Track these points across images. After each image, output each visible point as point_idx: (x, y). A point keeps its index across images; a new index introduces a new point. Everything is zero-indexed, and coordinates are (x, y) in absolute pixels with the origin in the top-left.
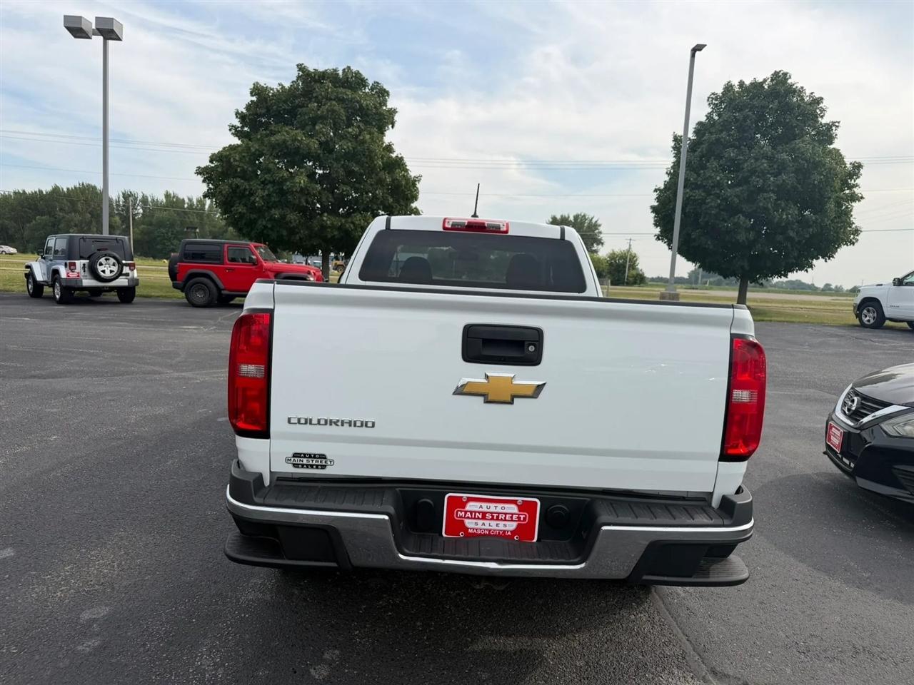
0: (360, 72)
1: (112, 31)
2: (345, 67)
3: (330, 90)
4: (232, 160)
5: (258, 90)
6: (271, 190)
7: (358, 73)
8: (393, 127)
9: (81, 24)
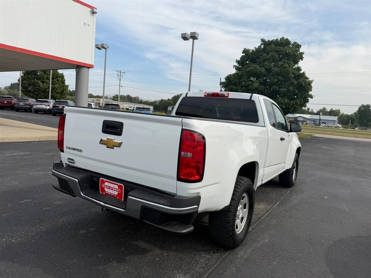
0: (288, 39)
1: (195, 37)
2: (281, 37)
3: (273, 48)
4: (231, 79)
5: (245, 51)
6: (244, 89)
7: (287, 39)
8: (302, 60)
9: (186, 36)
